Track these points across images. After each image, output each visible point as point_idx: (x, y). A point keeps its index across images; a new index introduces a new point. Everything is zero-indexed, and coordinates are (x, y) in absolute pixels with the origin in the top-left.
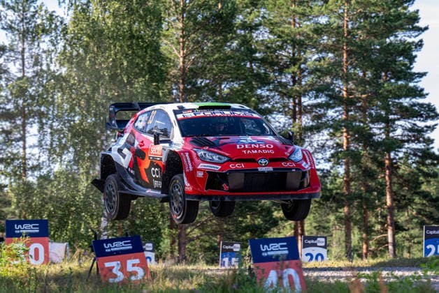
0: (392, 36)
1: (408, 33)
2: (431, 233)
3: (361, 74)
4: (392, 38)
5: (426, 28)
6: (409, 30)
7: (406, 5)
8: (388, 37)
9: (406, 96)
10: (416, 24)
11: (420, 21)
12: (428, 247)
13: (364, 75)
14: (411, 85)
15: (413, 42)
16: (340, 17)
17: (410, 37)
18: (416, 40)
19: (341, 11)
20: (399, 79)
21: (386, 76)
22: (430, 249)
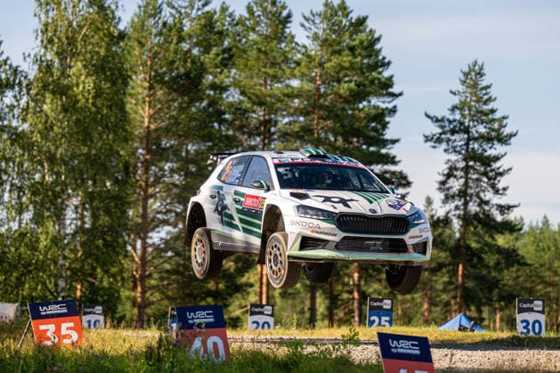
0: (365, 100)
1: (382, 99)
2: (375, 304)
3: (332, 139)
4: (365, 103)
5: (401, 94)
6: (384, 95)
7: (380, 69)
8: (361, 102)
9: (378, 163)
10: (390, 90)
11: (394, 86)
12: (372, 318)
13: (336, 140)
14: (384, 151)
15: (387, 108)
16: (313, 80)
17: (383, 102)
18: (390, 106)
19: (313, 74)
20: (370, 145)
21: (358, 142)
22: (374, 321)
